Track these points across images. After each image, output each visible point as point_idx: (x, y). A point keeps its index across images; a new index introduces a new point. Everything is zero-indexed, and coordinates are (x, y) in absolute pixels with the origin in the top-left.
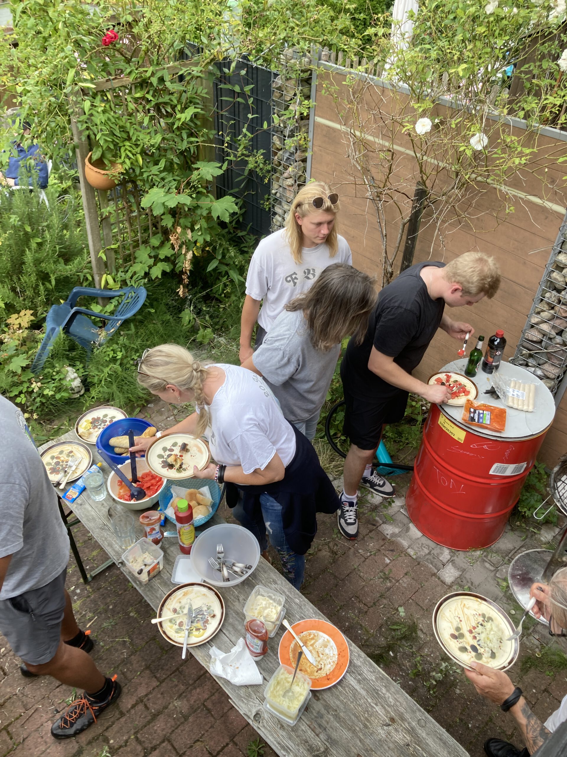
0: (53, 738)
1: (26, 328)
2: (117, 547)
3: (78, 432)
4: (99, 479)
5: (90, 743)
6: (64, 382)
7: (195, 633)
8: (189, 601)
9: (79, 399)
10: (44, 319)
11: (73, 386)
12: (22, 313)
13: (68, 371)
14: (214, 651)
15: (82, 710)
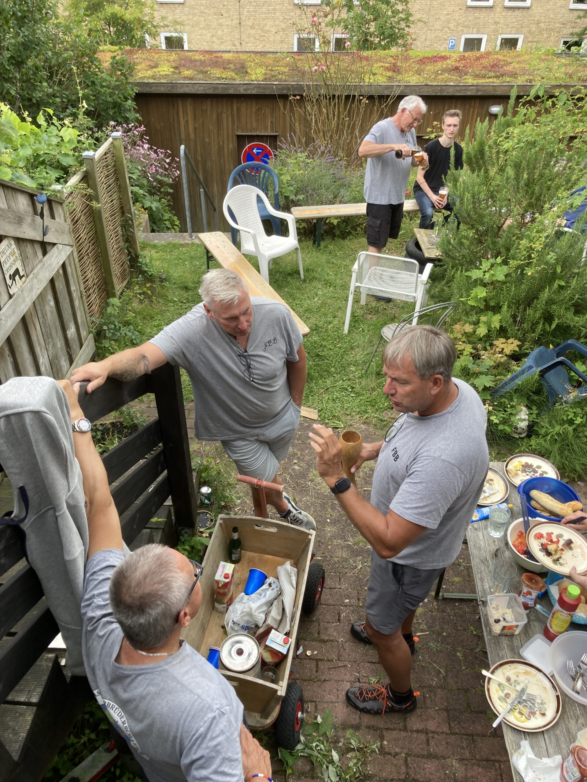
0: (345, 698)
1: (506, 355)
2: (487, 586)
3: (506, 467)
4: (503, 518)
5: (368, 727)
6: (513, 418)
7: (516, 713)
8: (526, 682)
9: (517, 439)
10: (526, 355)
11: (519, 426)
12: (510, 341)
13: (521, 410)
14: (525, 744)
15: (378, 696)
